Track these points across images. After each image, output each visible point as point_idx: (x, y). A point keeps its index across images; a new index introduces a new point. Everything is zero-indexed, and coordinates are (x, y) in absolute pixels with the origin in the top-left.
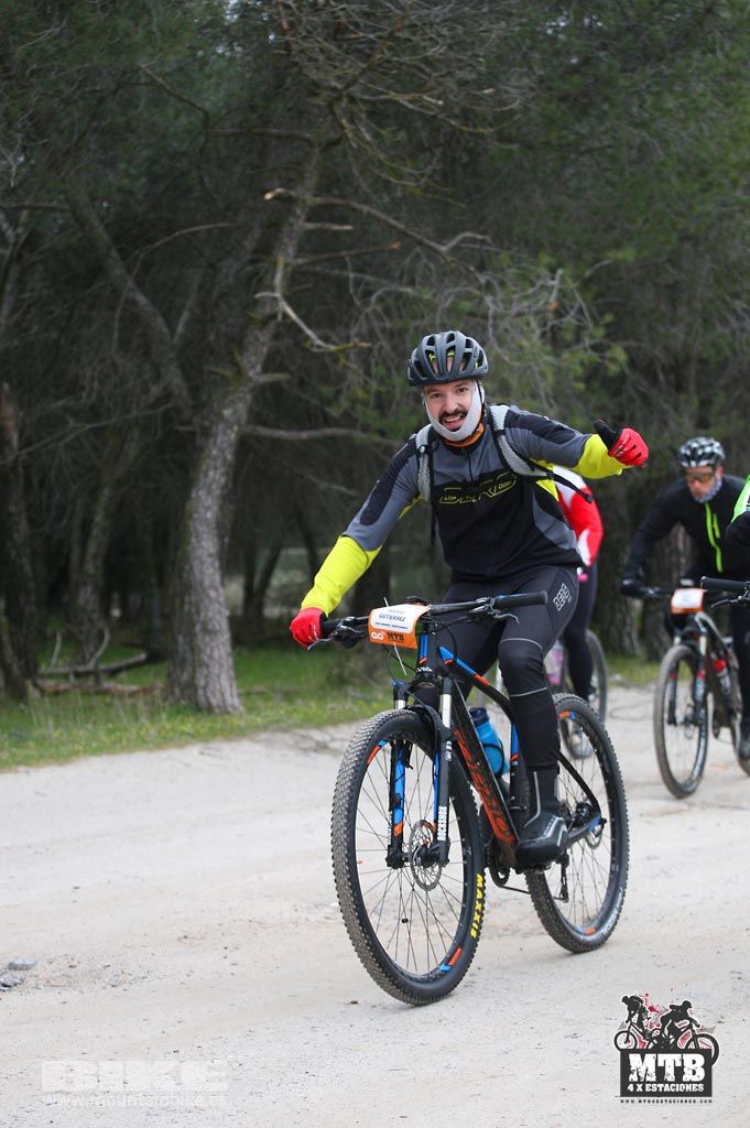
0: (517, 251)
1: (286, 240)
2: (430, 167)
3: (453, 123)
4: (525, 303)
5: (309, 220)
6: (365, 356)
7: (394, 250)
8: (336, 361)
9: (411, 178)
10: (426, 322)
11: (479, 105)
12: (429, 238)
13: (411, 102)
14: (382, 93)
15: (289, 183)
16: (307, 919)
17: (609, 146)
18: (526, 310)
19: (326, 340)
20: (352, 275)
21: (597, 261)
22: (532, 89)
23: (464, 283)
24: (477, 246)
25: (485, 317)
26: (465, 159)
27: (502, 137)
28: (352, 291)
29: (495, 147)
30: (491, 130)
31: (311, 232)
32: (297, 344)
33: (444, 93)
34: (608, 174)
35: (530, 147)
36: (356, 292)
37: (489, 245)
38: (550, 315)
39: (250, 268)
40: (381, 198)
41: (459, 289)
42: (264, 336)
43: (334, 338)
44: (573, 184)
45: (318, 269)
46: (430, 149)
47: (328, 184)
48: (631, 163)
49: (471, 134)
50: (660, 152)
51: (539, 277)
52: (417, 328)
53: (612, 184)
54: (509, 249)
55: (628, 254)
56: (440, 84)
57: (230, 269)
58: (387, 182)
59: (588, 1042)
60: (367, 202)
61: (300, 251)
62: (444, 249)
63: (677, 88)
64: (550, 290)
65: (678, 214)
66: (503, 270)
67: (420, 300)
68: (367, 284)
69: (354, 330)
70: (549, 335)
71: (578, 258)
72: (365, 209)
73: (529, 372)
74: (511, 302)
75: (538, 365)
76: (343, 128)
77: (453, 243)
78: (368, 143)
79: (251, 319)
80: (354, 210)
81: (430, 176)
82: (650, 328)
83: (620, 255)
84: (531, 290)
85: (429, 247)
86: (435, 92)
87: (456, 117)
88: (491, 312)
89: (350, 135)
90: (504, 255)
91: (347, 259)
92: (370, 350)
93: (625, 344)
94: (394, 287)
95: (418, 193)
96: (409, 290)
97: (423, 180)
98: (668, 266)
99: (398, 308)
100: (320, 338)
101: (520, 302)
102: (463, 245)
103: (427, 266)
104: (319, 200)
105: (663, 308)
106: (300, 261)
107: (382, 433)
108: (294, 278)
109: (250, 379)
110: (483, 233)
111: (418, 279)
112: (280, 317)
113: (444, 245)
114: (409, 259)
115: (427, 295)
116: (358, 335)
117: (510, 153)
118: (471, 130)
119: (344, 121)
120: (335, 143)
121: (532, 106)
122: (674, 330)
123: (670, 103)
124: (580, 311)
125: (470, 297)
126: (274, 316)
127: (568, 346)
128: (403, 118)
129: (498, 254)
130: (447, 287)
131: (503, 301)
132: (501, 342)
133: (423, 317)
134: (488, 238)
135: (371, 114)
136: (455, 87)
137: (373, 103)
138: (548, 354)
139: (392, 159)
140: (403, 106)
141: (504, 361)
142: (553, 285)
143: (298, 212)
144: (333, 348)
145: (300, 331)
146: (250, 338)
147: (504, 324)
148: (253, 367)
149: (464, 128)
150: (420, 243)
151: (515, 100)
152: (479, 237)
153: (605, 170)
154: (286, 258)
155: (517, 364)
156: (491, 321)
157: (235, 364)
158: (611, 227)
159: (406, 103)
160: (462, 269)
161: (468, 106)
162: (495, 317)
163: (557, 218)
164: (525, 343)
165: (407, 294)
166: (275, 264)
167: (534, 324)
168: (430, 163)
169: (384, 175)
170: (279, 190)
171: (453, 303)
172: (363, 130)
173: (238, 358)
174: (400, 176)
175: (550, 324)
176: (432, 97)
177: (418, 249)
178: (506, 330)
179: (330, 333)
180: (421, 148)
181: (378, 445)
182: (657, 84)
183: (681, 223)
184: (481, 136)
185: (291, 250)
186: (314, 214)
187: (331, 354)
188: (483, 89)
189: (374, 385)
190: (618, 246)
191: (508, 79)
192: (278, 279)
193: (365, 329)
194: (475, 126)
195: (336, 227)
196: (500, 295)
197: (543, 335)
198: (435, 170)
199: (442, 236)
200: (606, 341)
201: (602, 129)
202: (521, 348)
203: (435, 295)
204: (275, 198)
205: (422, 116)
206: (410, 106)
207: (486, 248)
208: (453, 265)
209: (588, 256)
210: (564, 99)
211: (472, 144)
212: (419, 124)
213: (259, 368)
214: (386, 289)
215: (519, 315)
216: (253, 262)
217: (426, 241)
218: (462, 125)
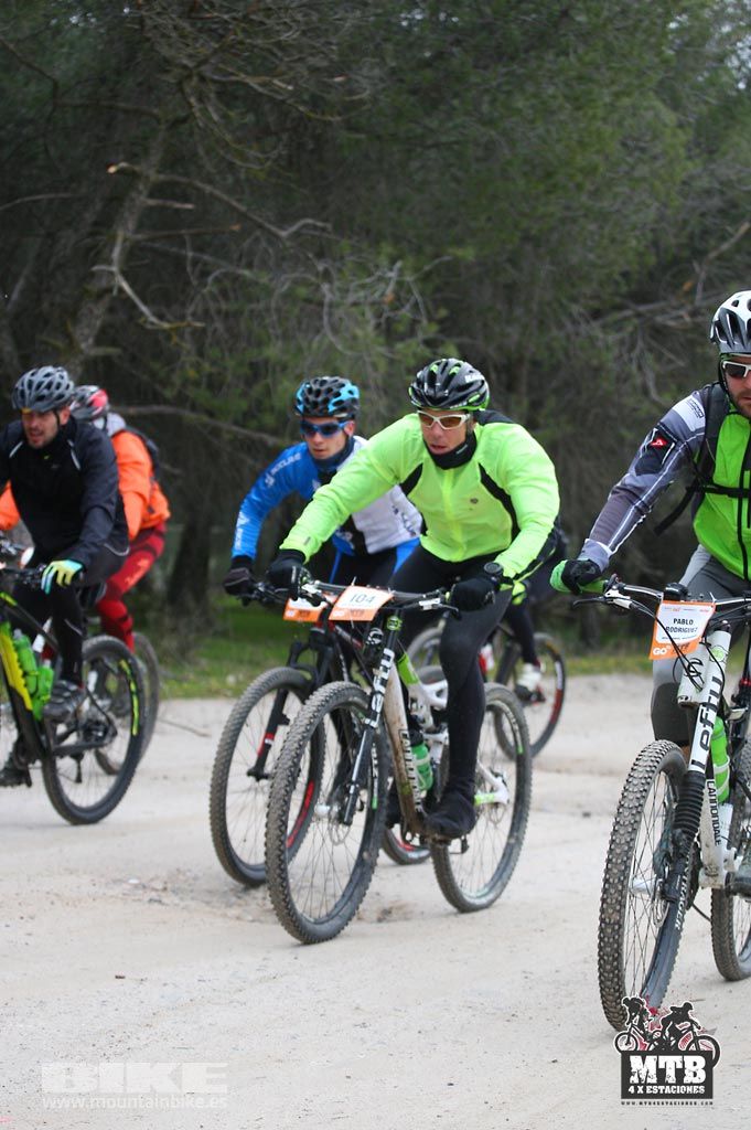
0: (358, 241)
1: (126, 214)
2: (275, 152)
3: (301, 108)
4: (362, 294)
5: (151, 196)
6: (199, 335)
7: (234, 232)
8: (169, 338)
9: (256, 162)
10: (262, 305)
11: (329, 93)
12: (270, 222)
13: (263, 85)
14: (232, 74)
15: (132, 157)
16: (104, 894)
17: (457, 143)
18: (362, 300)
19: (161, 317)
20: (190, 254)
21: (437, 256)
22: (382, 80)
23: (302, 269)
24: (317, 233)
25: (321, 304)
26: (311, 146)
27: (351, 127)
28: (189, 269)
29: (344, 136)
30: (338, 118)
31: (151, 208)
32: (131, 318)
33: (294, 78)
34: (453, 170)
35: (379, 137)
36: (193, 272)
37: (329, 233)
38: (386, 307)
39: (89, 240)
40: (225, 179)
41: (296, 275)
42: (99, 310)
43: (169, 316)
44: (418, 177)
45: (157, 245)
46: (276, 134)
47: (174, 161)
48: (478, 160)
49: (318, 120)
50: (506, 151)
51: (377, 267)
52: (252, 311)
53: (457, 180)
54: (350, 238)
55: (468, 253)
56: (291, 69)
57: (68, 240)
58: (231, 165)
59: (376, 1032)
60: (210, 182)
61: (140, 227)
62: (283, 234)
63: (530, 88)
64: (387, 281)
65: (523, 215)
66: (342, 258)
67: (257, 283)
68: (205, 264)
69: (190, 309)
70: (384, 326)
71: (419, 251)
72: (208, 188)
73: (360, 363)
74: (347, 291)
75: (370, 355)
76: (191, 106)
77: (294, 228)
78: (215, 123)
79: (87, 291)
80: (198, 189)
81: (275, 160)
82: (485, 325)
83: (460, 252)
84: (368, 280)
85: (269, 232)
86: (286, 77)
87: (304, 103)
88: (327, 300)
89: (198, 114)
90: (345, 244)
91: (187, 238)
92: (204, 331)
93: (457, 340)
94: (230, 268)
95: (262, 176)
96: (247, 273)
97: (269, 163)
98: (508, 266)
99: (235, 291)
100: (154, 314)
101: (356, 291)
102: (304, 231)
103: (266, 251)
104: (162, 177)
105: (499, 306)
106: (139, 237)
107: (211, 414)
108: (132, 253)
109: (81, 352)
110: (326, 220)
111: (256, 262)
112: (115, 292)
113: (284, 229)
114: (248, 241)
115: (264, 279)
116: (194, 314)
117: (358, 142)
118: (318, 117)
119: (193, 100)
120: (184, 120)
121: (382, 97)
122: (509, 330)
123: (520, 103)
124: (416, 304)
125: (307, 284)
126: (109, 290)
127: (402, 338)
128: (253, 100)
129: (338, 242)
130: (285, 272)
131: (339, 289)
132: (335, 330)
133: (258, 301)
134: (329, 226)
135: (219, 94)
136: (306, 73)
137: (223, 84)
138: (381, 345)
139: (239, 141)
140: (251, 88)
141: (336, 350)
142: (391, 276)
143: (141, 187)
144: (166, 325)
145: (135, 306)
146: (84, 311)
147: (339, 312)
148: (86, 340)
149: (312, 115)
150: (260, 226)
151: (365, 89)
152: (320, 224)
153: (450, 165)
154: (125, 233)
155: (349, 353)
156: (326, 309)
157: (68, 336)
158: (453, 222)
159: (256, 87)
160: (301, 256)
161: (319, 93)
162: (331, 305)
163: (399, 210)
164: (359, 333)
165: (244, 276)
166: (114, 238)
167: (369, 314)
168: (275, 148)
169: (229, 157)
170: (123, 165)
171: (289, 288)
172: (211, 109)
173: (71, 329)
174: (245, 158)
175: (385, 315)
176: (283, 81)
177: (258, 233)
178: (341, 319)
179: (164, 310)
180: (267, 131)
181: (205, 426)
182: (508, 83)
183: (525, 223)
184: (330, 123)
185: (131, 225)
186: (157, 191)
187: (164, 331)
188: (333, 77)
189: (207, 367)
190: (459, 242)
191: (360, 69)
192: (116, 253)
193: (200, 311)
194: (323, 113)
195: (178, 205)
196: (337, 284)
197: (378, 326)
198: (280, 156)
199: (284, 219)
200: (440, 336)
201: (450, 124)
202: (355, 338)
203: (271, 280)
204: (118, 172)
205: (271, 100)
206: (260, 89)
207: (325, 235)
208: (292, 251)
209: (429, 249)
210: (414, 92)
211: (319, 131)
212: (267, 107)
213: (91, 341)
214: (223, 270)
215: (355, 304)
216: (92, 234)
217: (267, 225)
218: (311, 111)
